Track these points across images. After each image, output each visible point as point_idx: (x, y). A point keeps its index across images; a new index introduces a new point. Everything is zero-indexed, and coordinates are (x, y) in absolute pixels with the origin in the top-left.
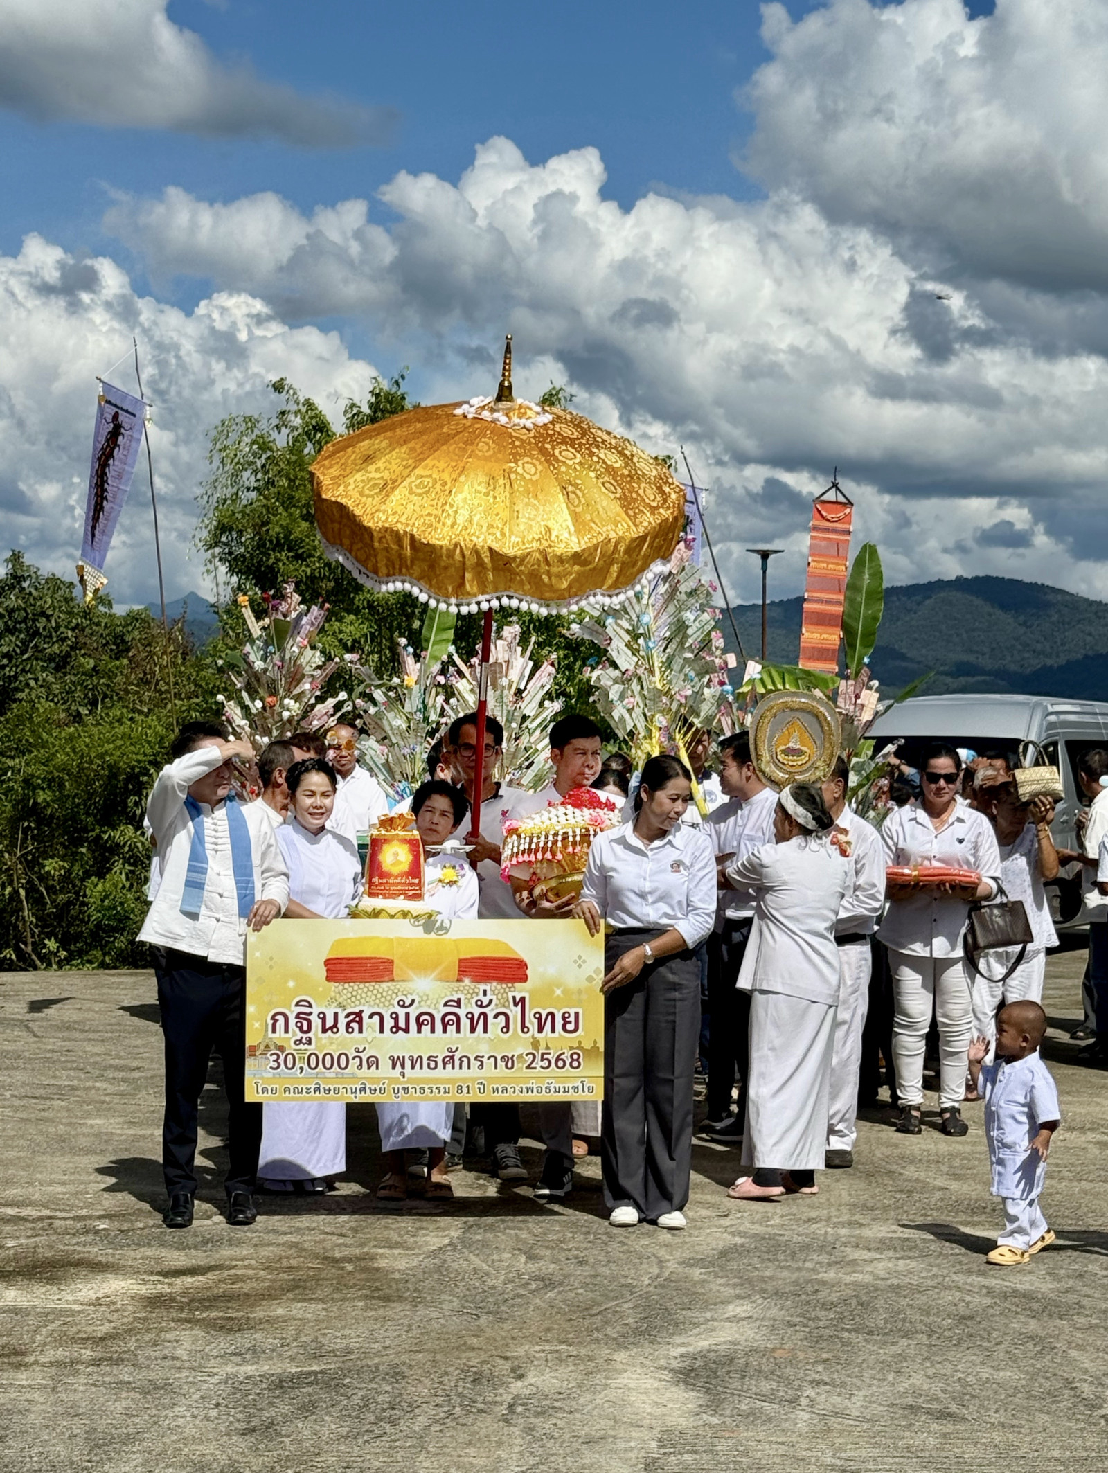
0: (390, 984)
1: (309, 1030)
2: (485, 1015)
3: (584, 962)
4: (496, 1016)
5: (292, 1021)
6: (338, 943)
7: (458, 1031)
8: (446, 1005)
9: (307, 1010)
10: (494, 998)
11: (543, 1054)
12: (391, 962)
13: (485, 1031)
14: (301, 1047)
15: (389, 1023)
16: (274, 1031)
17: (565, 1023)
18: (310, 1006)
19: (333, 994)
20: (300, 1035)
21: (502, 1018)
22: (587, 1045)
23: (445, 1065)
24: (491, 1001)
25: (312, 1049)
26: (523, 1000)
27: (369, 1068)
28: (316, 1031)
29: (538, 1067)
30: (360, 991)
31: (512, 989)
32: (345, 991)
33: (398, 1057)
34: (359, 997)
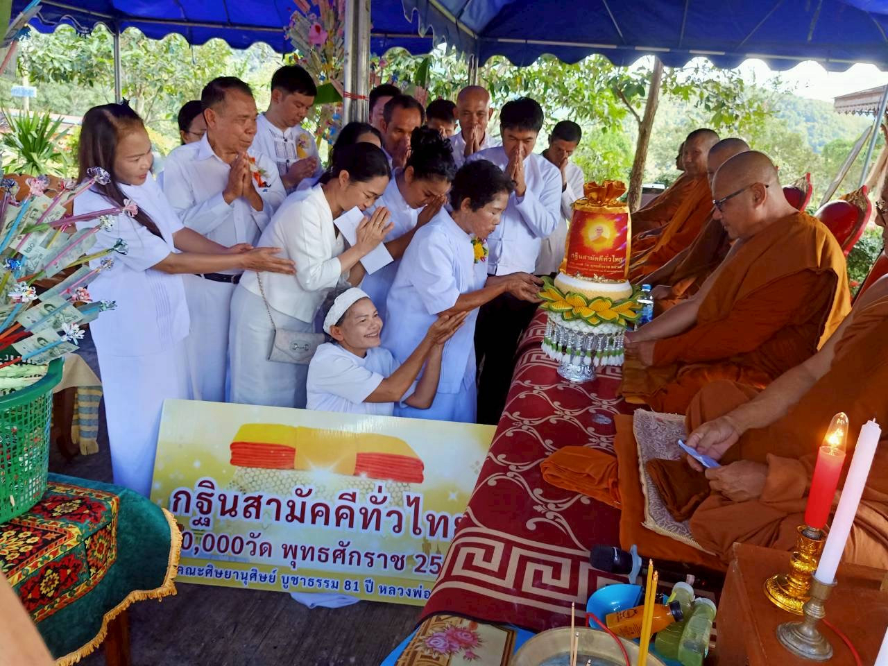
0: (290, 472)
1: (209, 511)
2: (379, 512)
4: (389, 514)
5: (194, 500)
6: (245, 428)
7: (351, 525)
8: (341, 497)
9: (209, 491)
10: (388, 495)
11: (433, 558)
12: (292, 451)
13: (378, 528)
14: (199, 527)
15: (285, 510)
16: (175, 509)
18: (213, 487)
19: (235, 477)
20: (199, 515)
21: (395, 516)
23: (335, 558)
24: (385, 498)
25: (209, 530)
26: (417, 500)
27: (262, 554)
28: (216, 512)
29: (428, 570)
30: (261, 476)
31: (407, 488)
32: (247, 475)
33: (291, 546)
34: (259, 482)
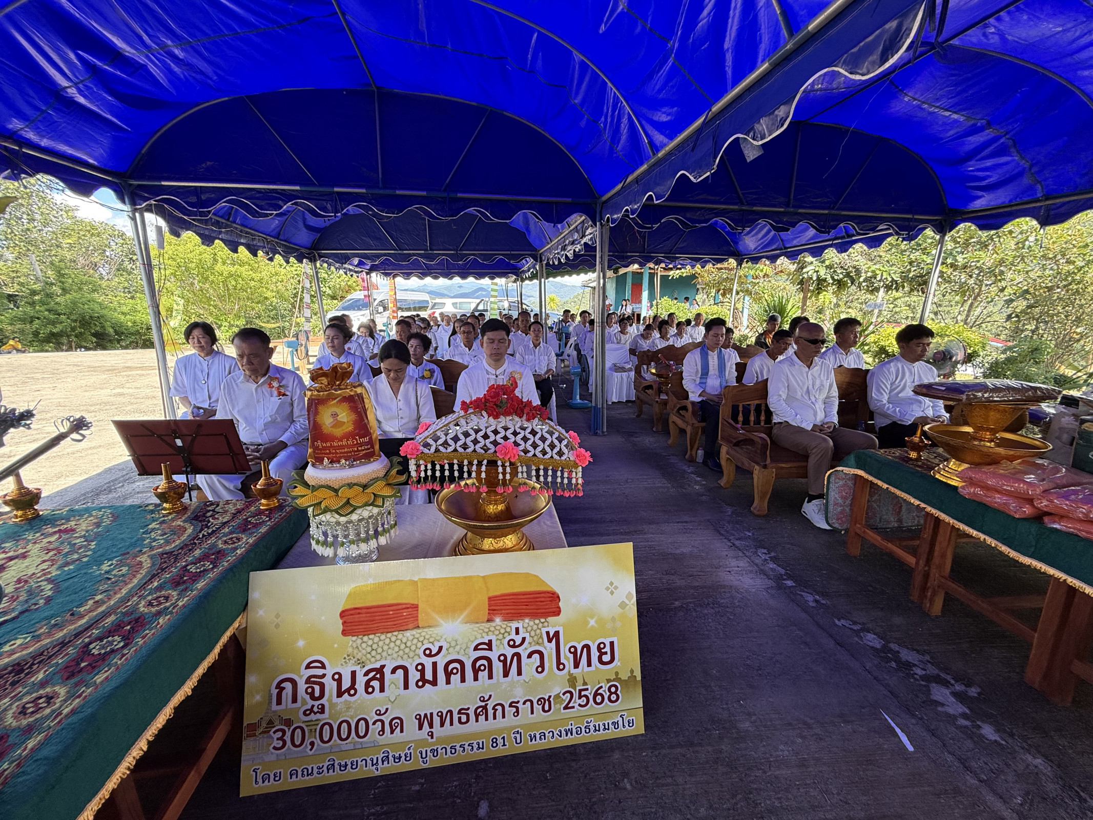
0: (414, 632)
1: (322, 696)
2: (518, 655)
3: (616, 588)
4: (530, 656)
5: (302, 686)
6: (356, 592)
7: (490, 677)
8: (476, 649)
9: (320, 672)
10: (527, 635)
11: (580, 691)
12: (415, 607)
13: (519, 673)
14: (313, 717)
15: (414, 676)
16: (279, 702)
17: (601, 654)
18: (323, 667)
19: (350, 650)
20: (311, 703)
21: (536, 656)
22: (624, 676)
23: (477, 716)
24: (524, 639)
25: (325, 718)
26: (557, 634)
27: (392, 732)
28: (331, 696)
29: (576, 705)
30: (381, 643)
31: (546, 624)
32: (364, 645)
33: (426, 715)
34: (380, 650)
